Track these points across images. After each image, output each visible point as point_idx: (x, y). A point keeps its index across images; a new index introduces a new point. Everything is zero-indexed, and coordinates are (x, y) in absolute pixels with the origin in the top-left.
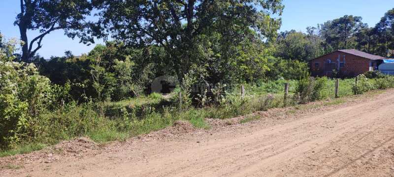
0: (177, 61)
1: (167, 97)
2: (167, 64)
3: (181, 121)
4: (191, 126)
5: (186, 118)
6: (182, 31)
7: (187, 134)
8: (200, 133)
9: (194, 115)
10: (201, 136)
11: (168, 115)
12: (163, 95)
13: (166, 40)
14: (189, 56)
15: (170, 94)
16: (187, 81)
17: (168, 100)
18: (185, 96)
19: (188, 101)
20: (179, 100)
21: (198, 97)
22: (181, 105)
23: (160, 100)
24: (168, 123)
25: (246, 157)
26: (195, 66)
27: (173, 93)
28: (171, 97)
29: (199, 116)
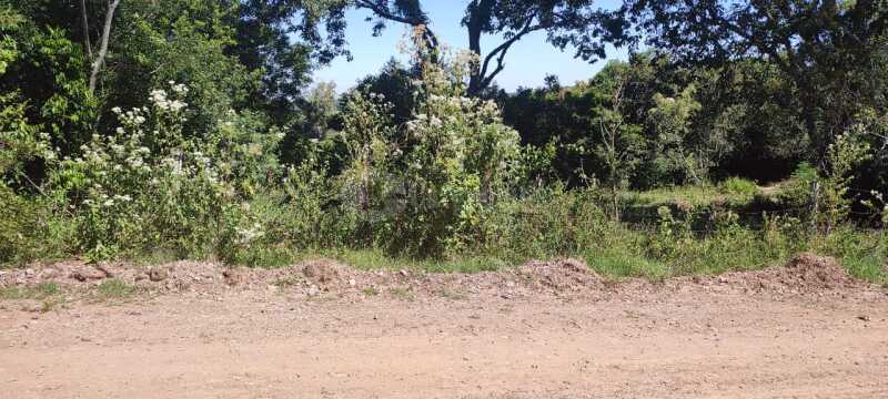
0: (812, 101)
1: (772, 191)
2: (782, 105)
3: (810, 255)
4: (843, 273)
5: (827, 251)
6: (837, 18)
7: (827, 291)
8: (868, 294)
9: (853, 245)
10: (873, 302)
11: (774, 235)
12: (760, 184)
13: (788, 44)
14: (854, 87)
15: (778, 185)
16: (842, 154)
17: (775, 200)
18: (831, 192)
19: (839, 206)
20: (811, 202)
21: (873, 198)
22: (815, 215)
23: (751, 197)
24: (775, 257)
26: (871, 113)
27: (786, 183)
28: (781, 192)
29: (870, 250)
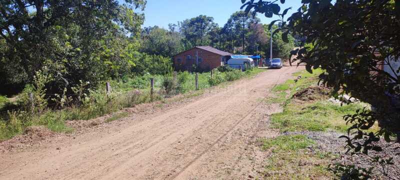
0: (25, 56)
1: (14, 100)
2: (11, 59)
3: (33, 127)
4: (48, 131)
5: (41, 123)
6: (29, 20)
7: (43, 141)
8: (60, 138)
9: (51, 118)
10: (62, 141)
11: (15, 121)
12: (8, 97)
13: (8, 30)
14: (42, 50)
15: (17, 96)
16: (40, 79)
17: (16, 104)
18: (38, 97)
19: (43, 103)
20: (30, 103)
21: (56, 97)
22: (33, 108)
23: (3, 104)
24: (17, 131)
25: (115, 157)
26: (50, 61)
27: (21, 95)
28: (19, 99)
29: (58, 119)
